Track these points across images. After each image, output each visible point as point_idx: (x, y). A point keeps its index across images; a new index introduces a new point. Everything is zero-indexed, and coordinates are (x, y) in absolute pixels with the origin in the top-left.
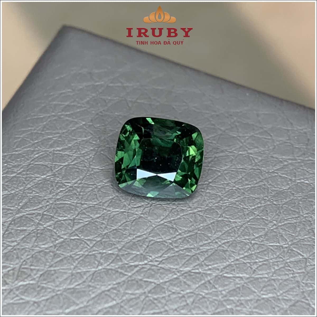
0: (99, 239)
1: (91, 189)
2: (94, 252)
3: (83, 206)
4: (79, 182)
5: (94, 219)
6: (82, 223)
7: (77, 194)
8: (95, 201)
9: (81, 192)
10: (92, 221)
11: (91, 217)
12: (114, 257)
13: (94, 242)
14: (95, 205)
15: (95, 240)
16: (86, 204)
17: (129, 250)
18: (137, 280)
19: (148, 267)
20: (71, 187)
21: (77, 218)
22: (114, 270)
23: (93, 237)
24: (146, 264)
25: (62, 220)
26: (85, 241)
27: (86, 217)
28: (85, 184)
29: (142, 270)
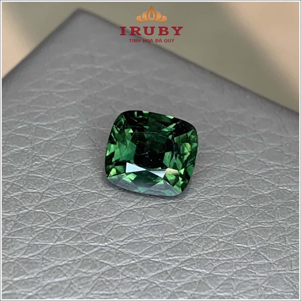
0: (64, 216)
1: (67, 166)
2: (56, 228)
3: (55, 182)
4: (57, 158)
5: (63, 196)
6: (50, 197)
7: (52, 169)
8: (68, 179)
9: (56, 168)
10: (61, 197)
11: (61, 194)
12: (75, 234)
13: (58, 218)
14: (68, 182)
15: (60, 216)
16: (59, 180)
17: (91, 230)
18: (92, 260)
19: (108, 249)
20: (47, 162)
21: (46, 192)
22: (73, 247)
23: (58, 212)
24: (106, 246)
25: (31, 192)
26: (50, 215)
27: (55, 193)
28: (62, 161)
29: (100, 251)
